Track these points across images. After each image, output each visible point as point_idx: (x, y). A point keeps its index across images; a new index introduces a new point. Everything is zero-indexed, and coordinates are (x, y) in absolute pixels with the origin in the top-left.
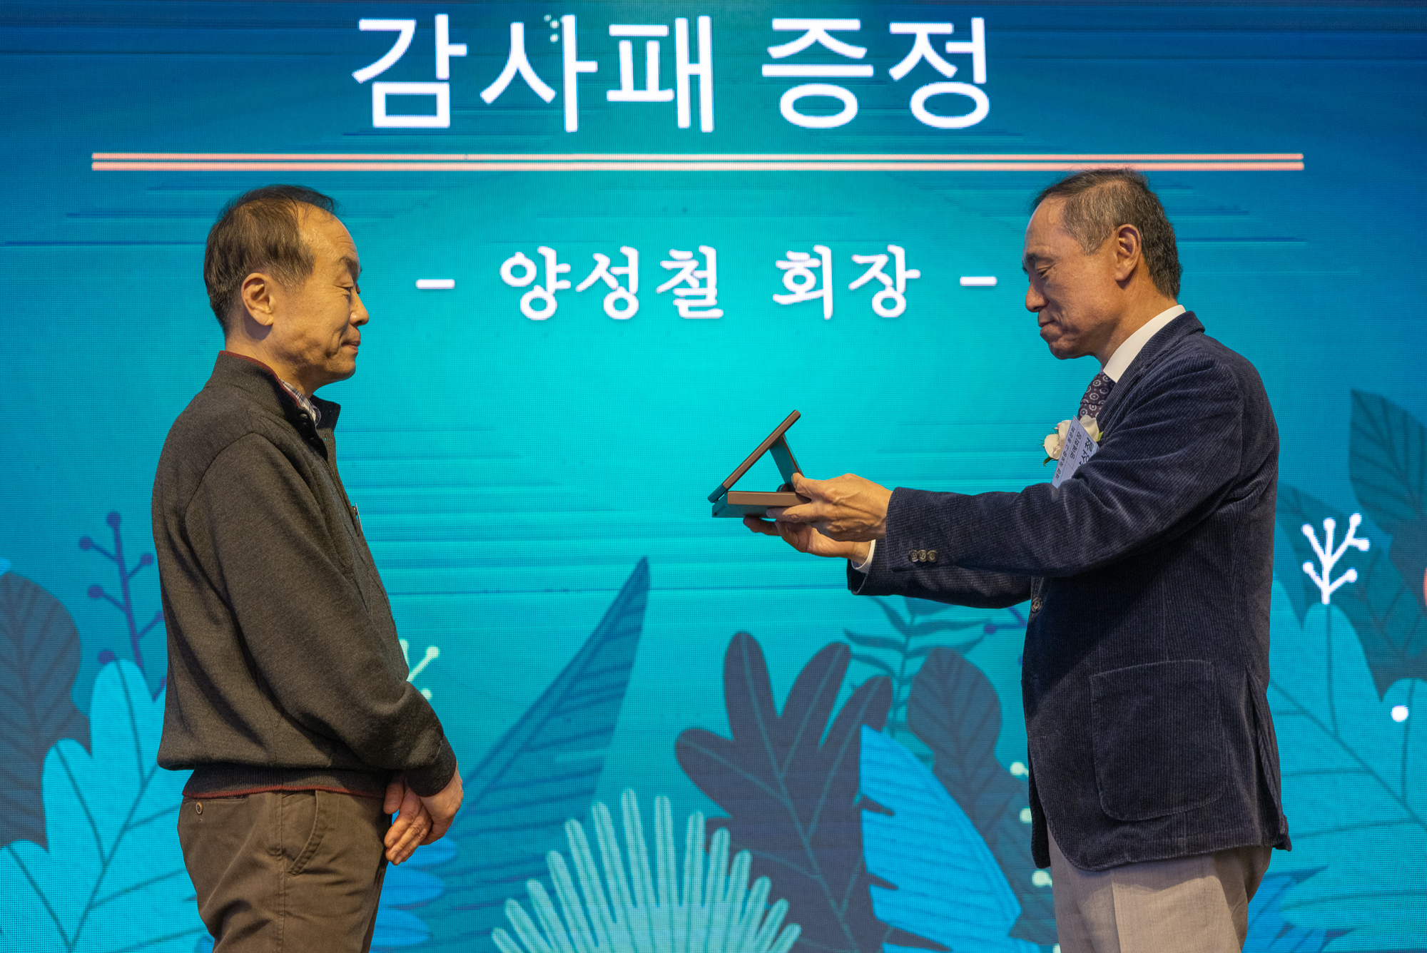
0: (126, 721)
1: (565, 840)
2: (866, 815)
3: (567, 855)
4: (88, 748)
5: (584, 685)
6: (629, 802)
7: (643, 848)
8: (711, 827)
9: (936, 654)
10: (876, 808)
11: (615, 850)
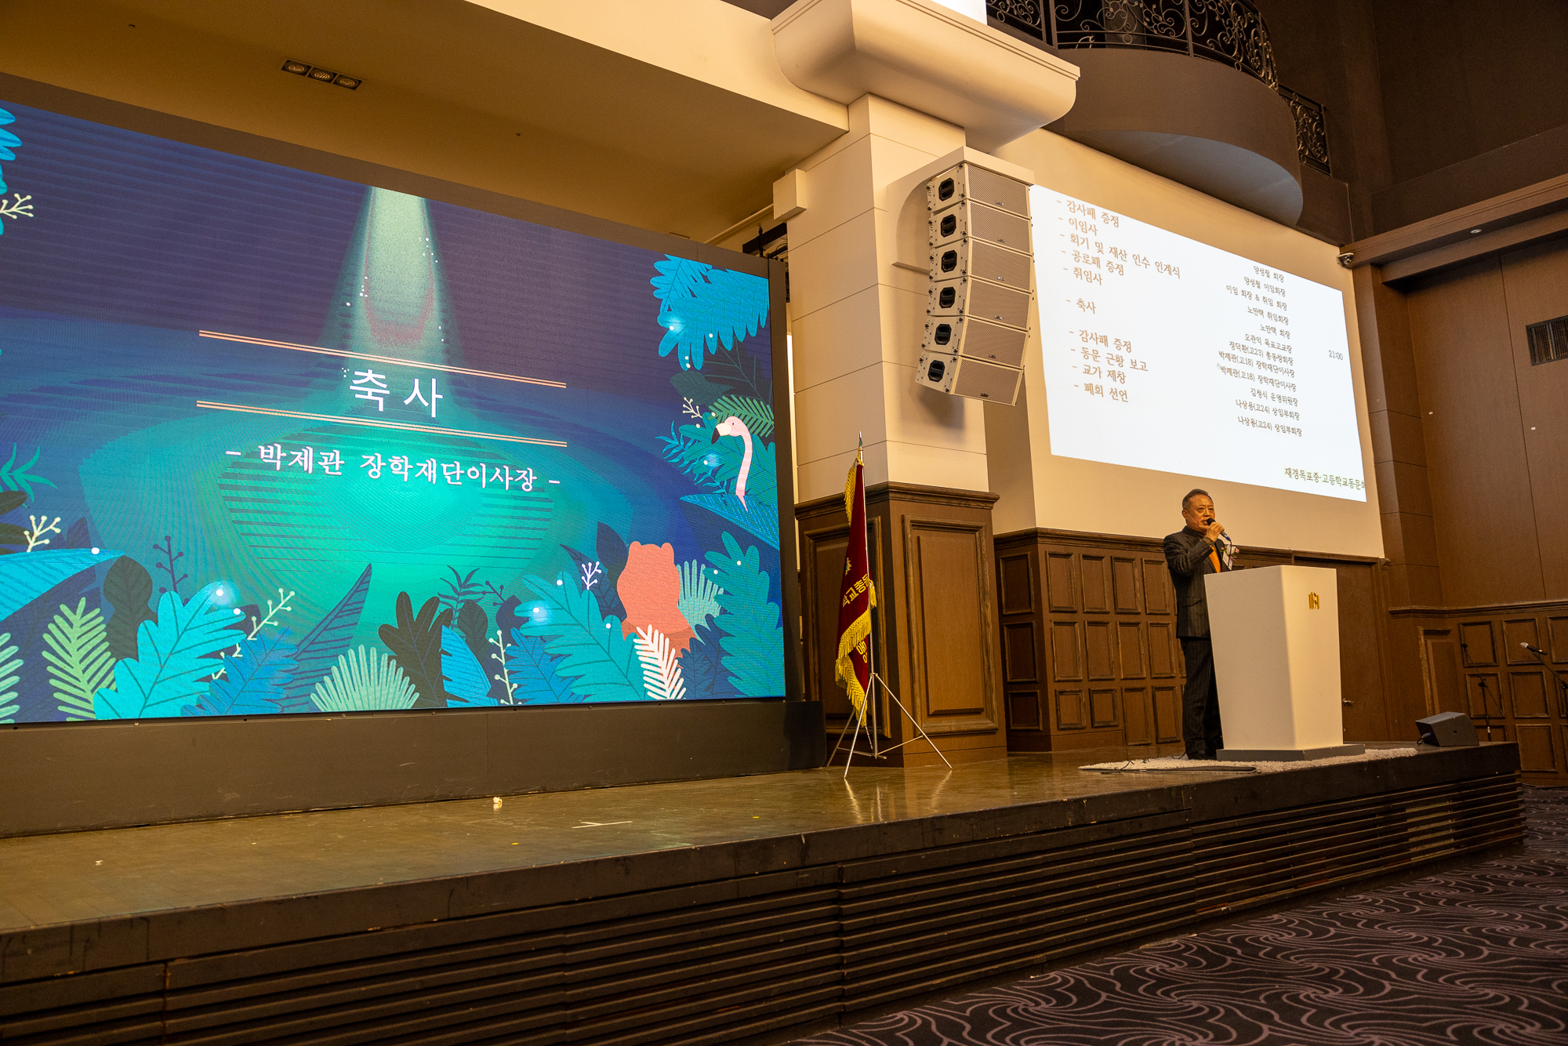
0: (172, 614)
1: (338, 662)
2: (442, 655)
3: (339, 667)
4: (156, 623)
5: (346, 608)
6: (362, 649)
7: (366, 664)
8: (390, 659)
9: (468, 602)
10: (446, 653)
11: (356, 666)
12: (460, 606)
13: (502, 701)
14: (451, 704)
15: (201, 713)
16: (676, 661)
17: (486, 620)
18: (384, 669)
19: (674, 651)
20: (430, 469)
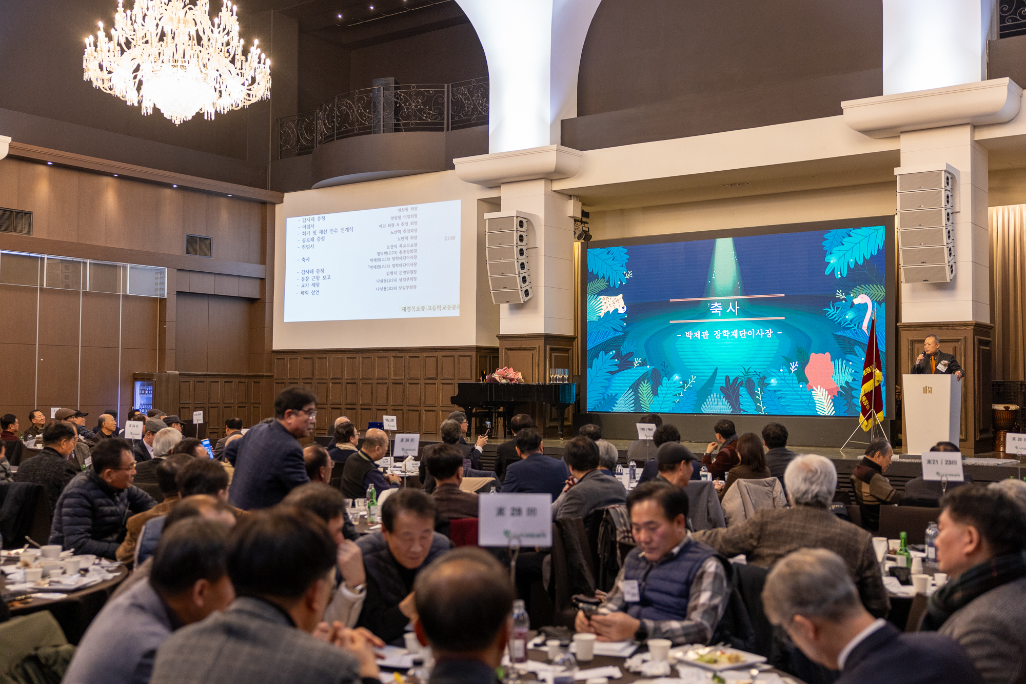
1: (708, 397)
2: (740, 396)
3: (708, 399)
4: (662, 386)
5: (710, 381)
6: (715, 394)
7: (716, 399)
8: (723, 397)
9: (748, 378)
11: (713, 399)
12: (746, 379)
13: (760, 413)
14: (743, 413)
15: (673, 412)
16: (831, 400)
17: (754, 385)
18: (722, 399)
19: (830, 396)
20: (735, 333)
